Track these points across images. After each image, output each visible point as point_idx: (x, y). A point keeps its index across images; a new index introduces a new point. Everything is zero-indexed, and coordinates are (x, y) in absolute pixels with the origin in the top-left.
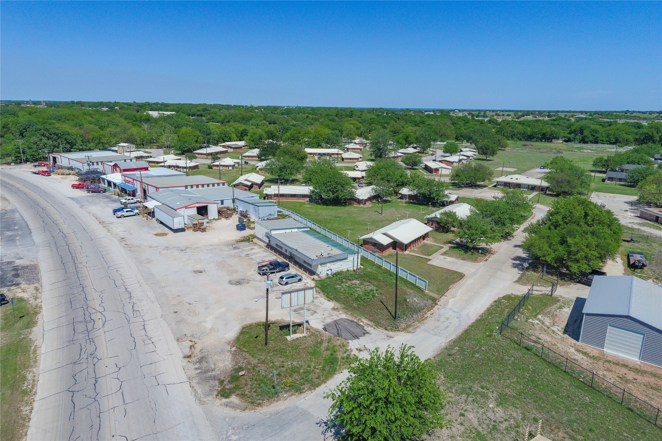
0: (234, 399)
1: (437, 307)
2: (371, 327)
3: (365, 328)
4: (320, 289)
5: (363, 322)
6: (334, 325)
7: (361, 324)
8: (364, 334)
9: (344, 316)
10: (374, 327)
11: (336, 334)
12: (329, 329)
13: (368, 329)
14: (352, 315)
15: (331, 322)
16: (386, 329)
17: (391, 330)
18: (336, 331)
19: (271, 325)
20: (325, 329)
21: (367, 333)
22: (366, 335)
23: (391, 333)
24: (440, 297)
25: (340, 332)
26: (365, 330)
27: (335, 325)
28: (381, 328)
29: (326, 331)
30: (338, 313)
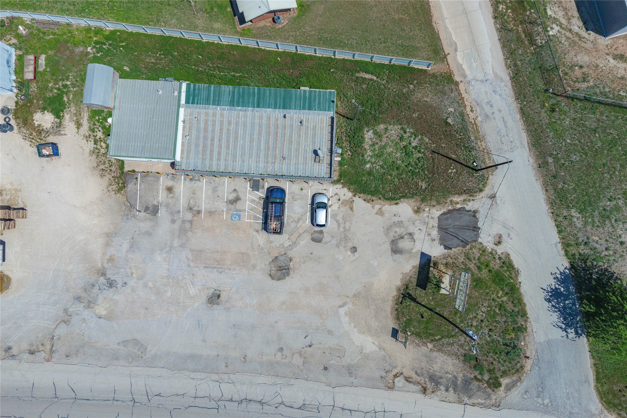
0: (505, 381)
1: (462, 87)
2: (469, 200)
3: (467, 208)
4: (364, 193)
5: (457, 203)
6: (445, 234)
7: (459, 206)
8: (474, 216)
9: (436, 212)
10: (471, 198)
11: (461, 243)
12: (449, 243)
13: (470, 206)
14: (439, 203)
15: (438, 232)
16: (481, 190)
17: (484, 186)
18: (456, 239)
19: (408, 291)
20: (446, 247)
21: (475, 212)
22: (477, 215)
23: (487, 191)
24: (448, 64)
25: (461, 238)
26: (470, 211)
27: (447, 233)
28: (477, 194)
29: (451, 249)
30: (426, 214)
